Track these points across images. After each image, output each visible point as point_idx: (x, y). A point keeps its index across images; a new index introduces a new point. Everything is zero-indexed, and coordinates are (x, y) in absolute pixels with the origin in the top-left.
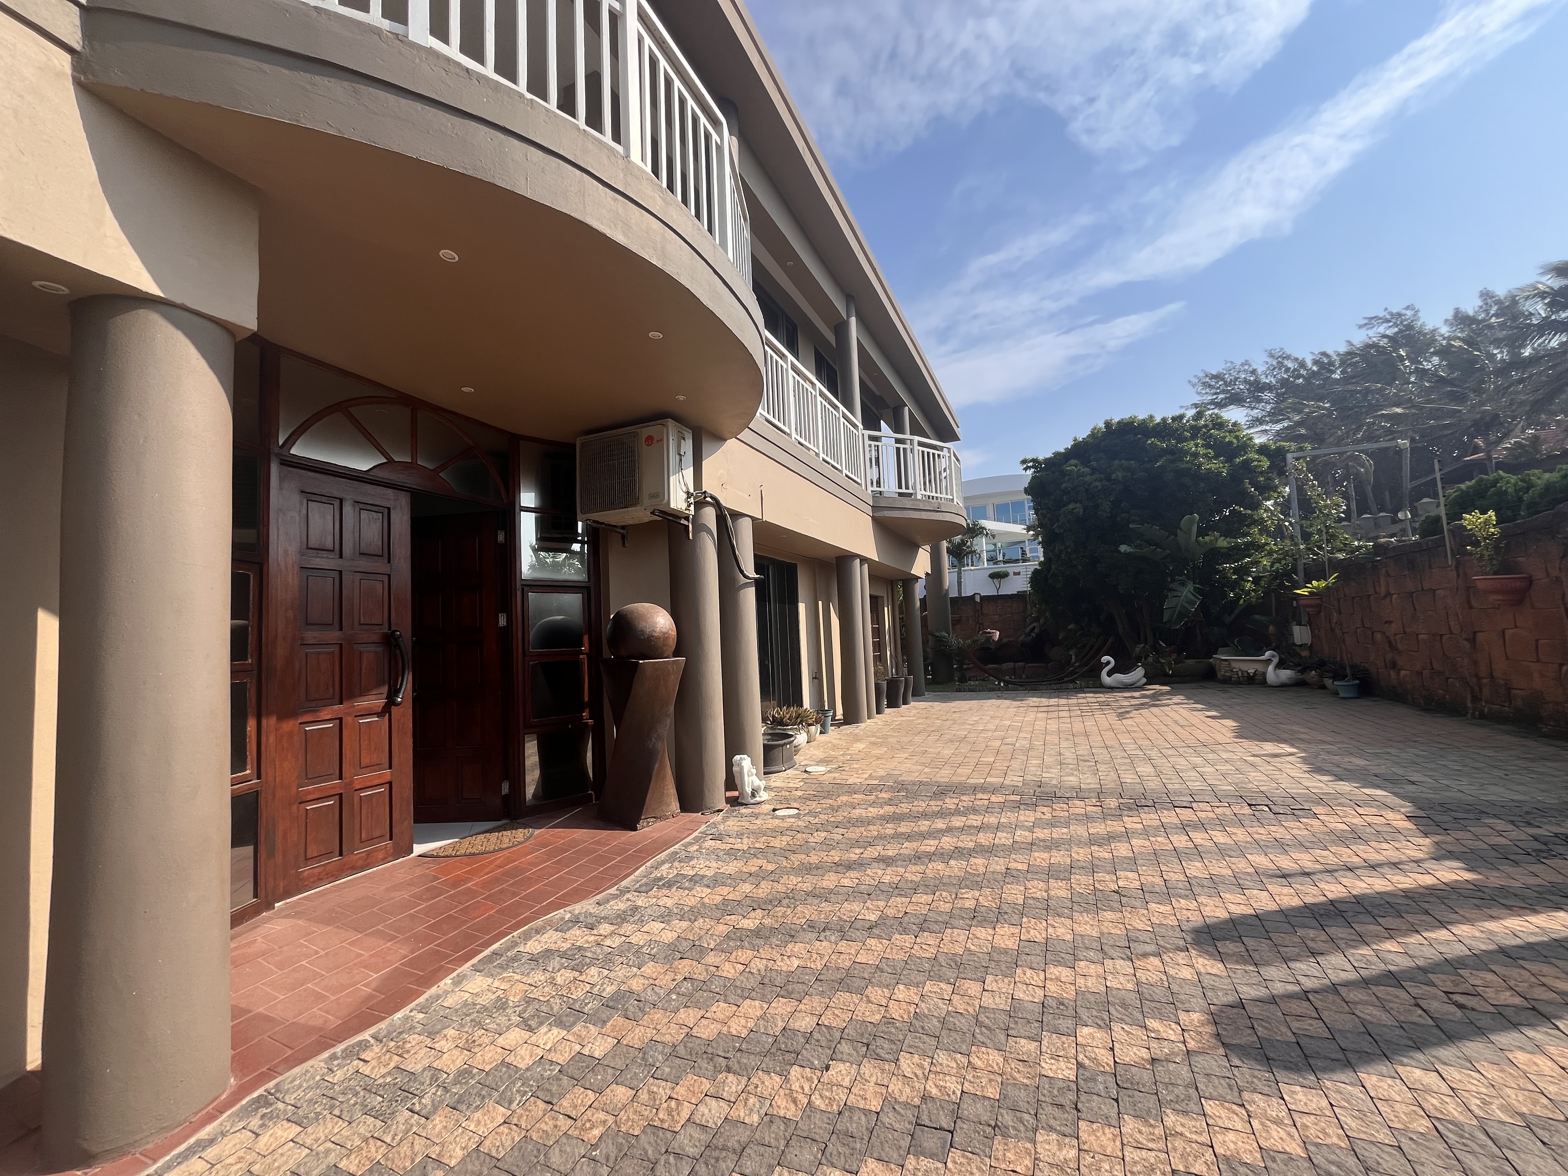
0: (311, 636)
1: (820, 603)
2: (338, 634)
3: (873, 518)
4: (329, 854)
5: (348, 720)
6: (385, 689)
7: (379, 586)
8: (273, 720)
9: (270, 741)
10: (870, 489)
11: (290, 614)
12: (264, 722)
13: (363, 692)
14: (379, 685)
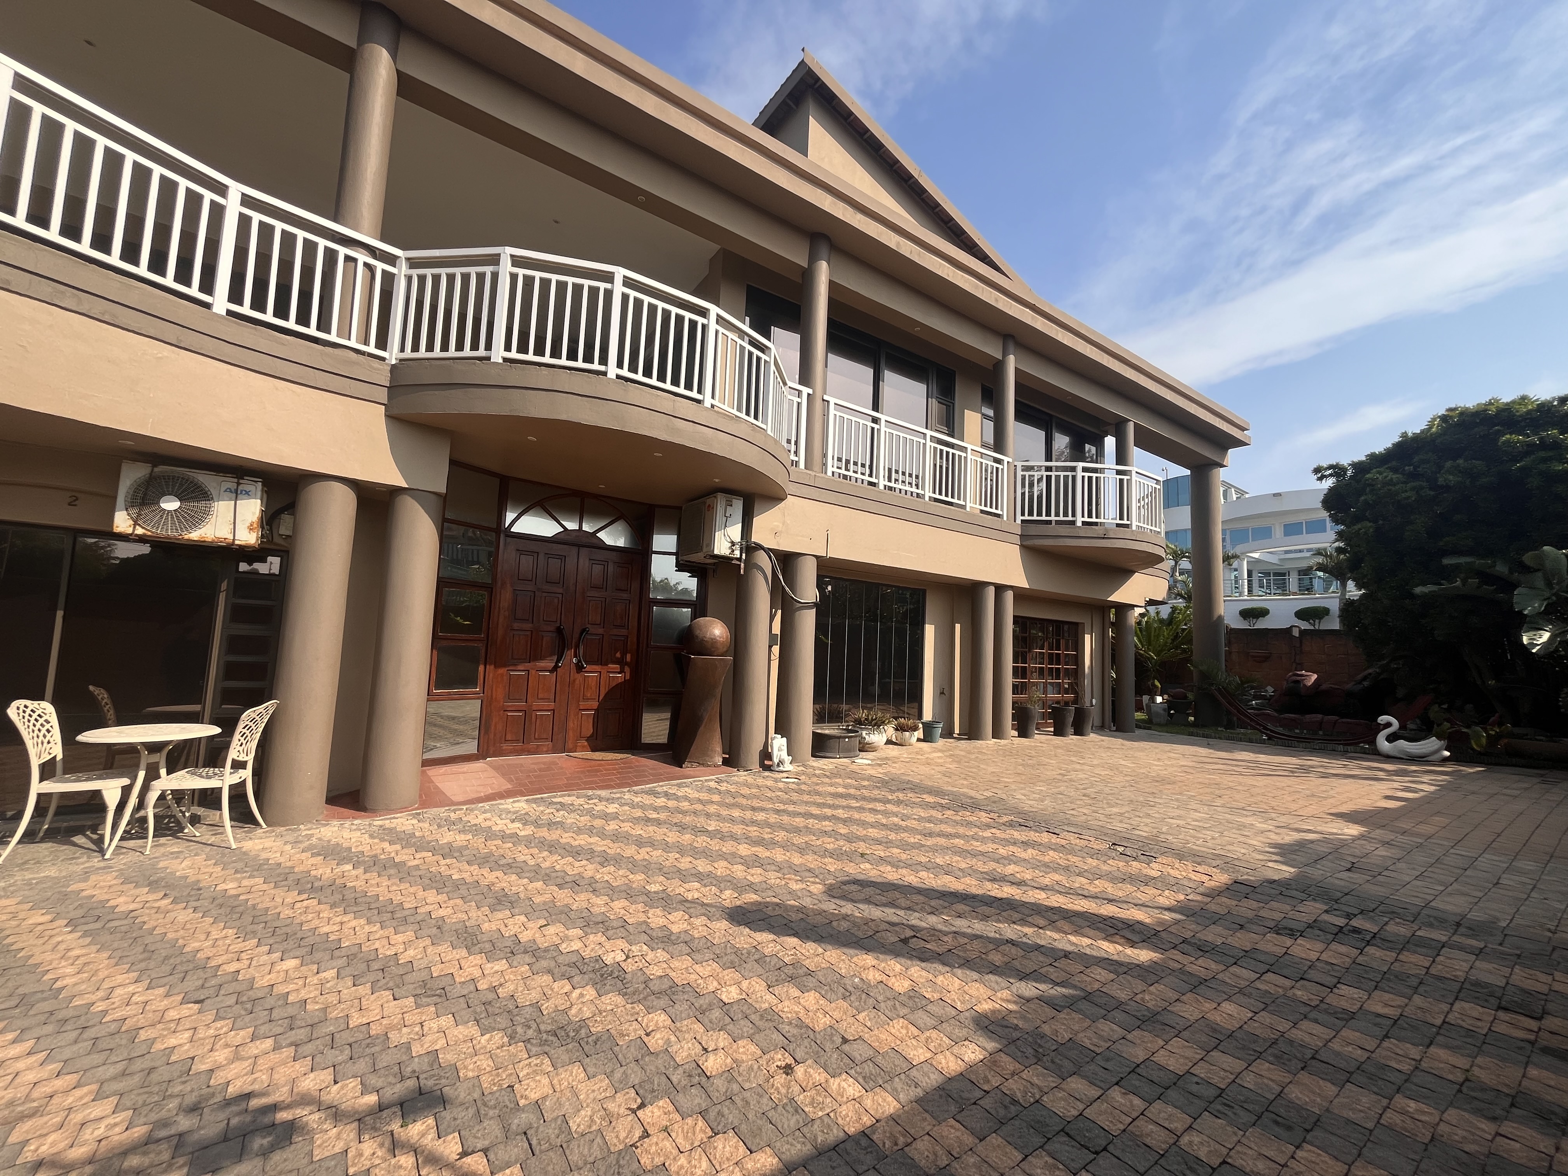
0: (516, 625)
1: (958, 627)
2: (531, 625)
3: (1022, 546)
4: (517, 741)
5: (533, 672)
6: (555, 658)
7: (556, 600)
8: (492, 667)
9: (490, 675)
10: (1019, 518)
11: (507, 613)
12: (488, 667)
13: (542, 658)
14: (551, 655)
